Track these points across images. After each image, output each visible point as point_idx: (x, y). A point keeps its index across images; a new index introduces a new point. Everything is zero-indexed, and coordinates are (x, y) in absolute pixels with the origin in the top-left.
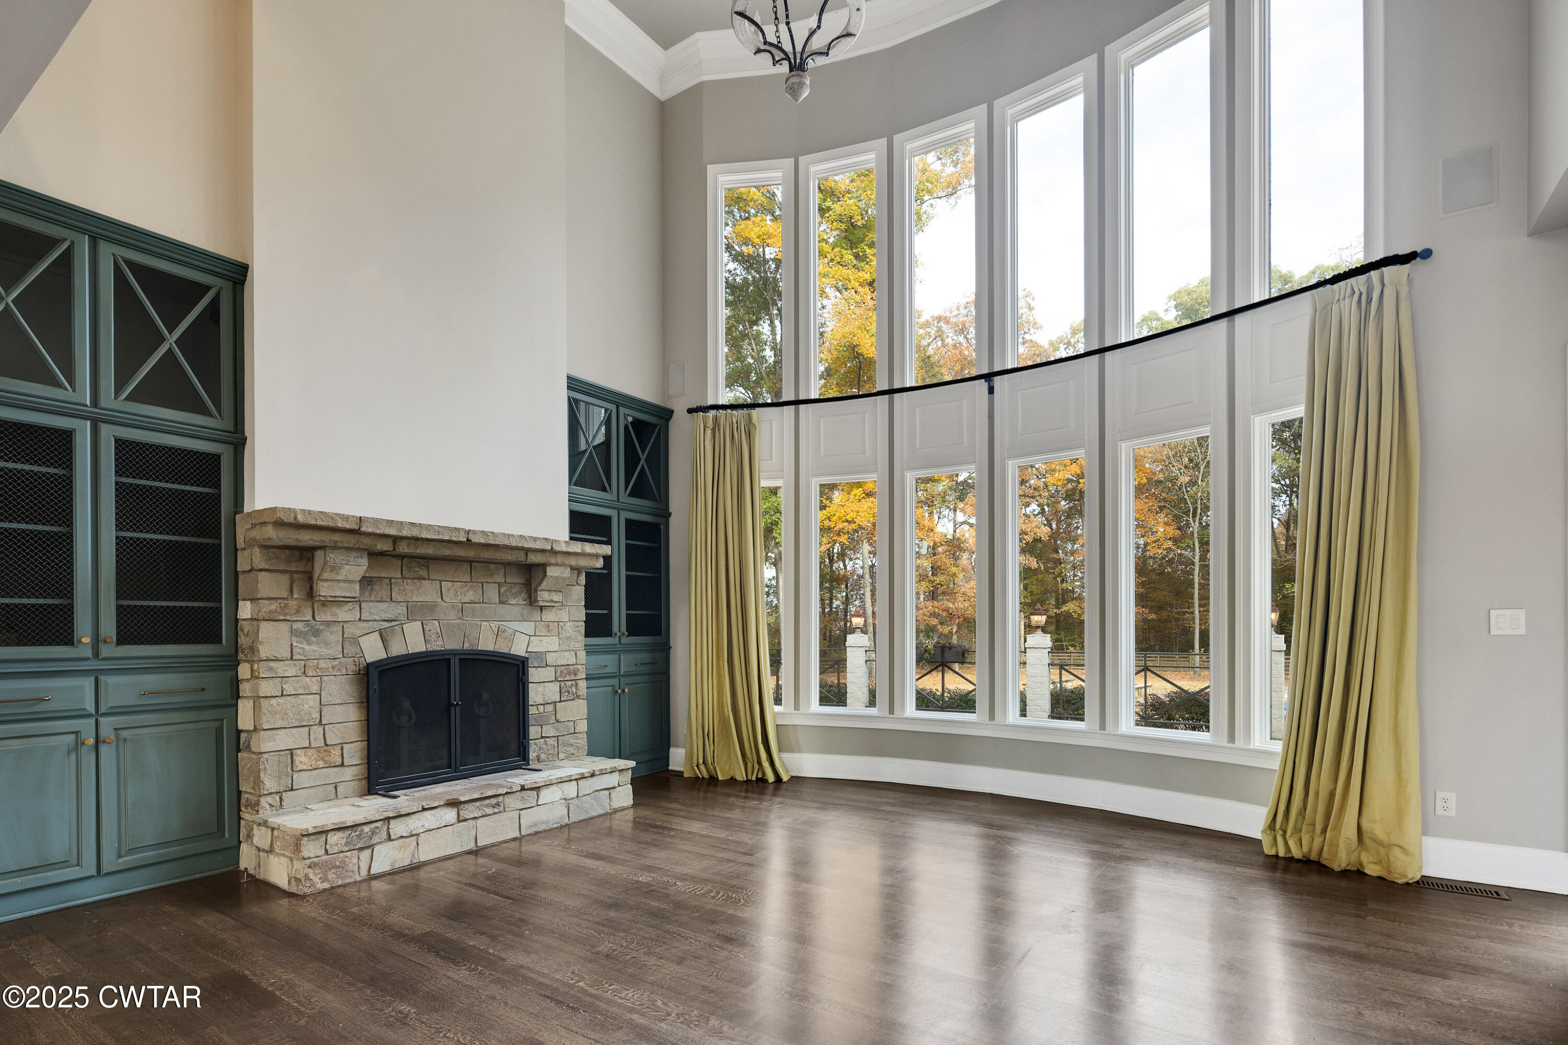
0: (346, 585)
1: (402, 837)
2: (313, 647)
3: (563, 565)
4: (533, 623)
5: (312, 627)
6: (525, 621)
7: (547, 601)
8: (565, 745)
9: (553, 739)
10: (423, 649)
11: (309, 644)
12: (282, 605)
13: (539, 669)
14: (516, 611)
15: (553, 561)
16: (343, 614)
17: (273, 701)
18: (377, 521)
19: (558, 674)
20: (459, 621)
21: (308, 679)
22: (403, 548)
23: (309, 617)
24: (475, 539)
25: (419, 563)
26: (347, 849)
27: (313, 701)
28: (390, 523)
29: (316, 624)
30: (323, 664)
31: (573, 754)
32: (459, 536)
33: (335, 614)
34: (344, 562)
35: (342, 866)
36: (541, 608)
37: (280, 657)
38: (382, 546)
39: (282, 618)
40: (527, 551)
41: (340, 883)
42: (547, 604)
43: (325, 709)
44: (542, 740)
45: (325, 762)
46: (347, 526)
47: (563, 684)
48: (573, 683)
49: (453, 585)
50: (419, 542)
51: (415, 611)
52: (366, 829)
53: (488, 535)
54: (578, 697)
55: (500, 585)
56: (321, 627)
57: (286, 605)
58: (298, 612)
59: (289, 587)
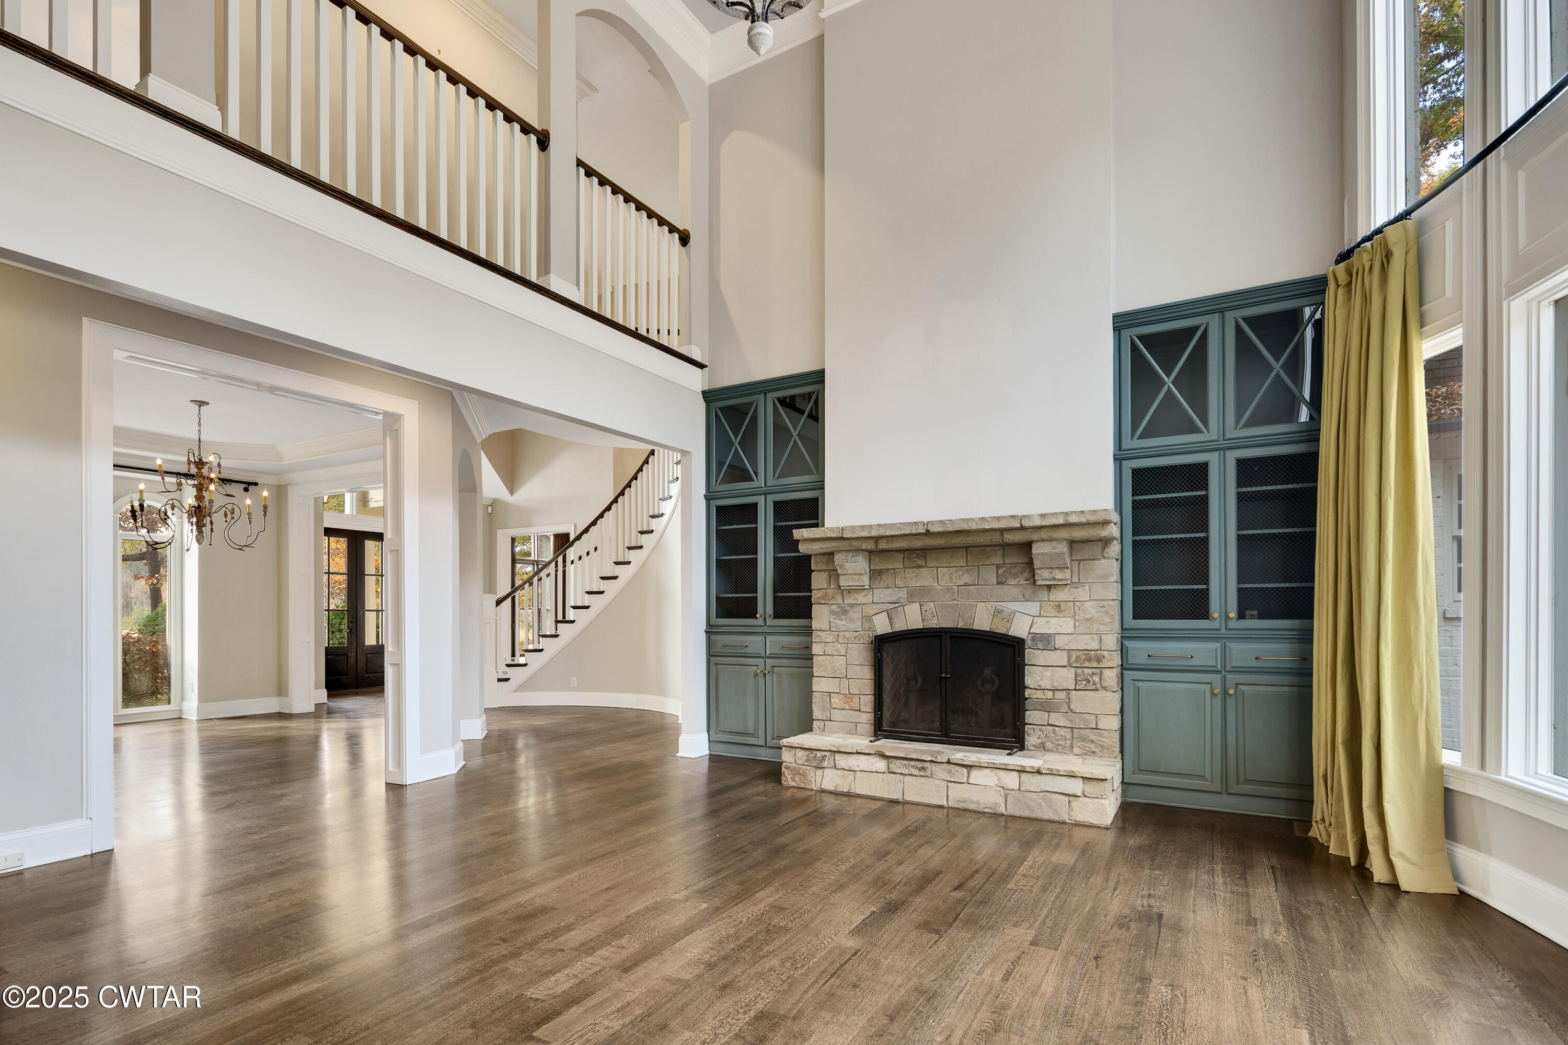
0: (857, 577)
1: (844, 769)
2: (842, 623)
3: (1051, 540)
4: (1038, 604)
5: (842, 608)
6: (1027, 600)
7: (1049, 580)
8: (1083, 739)
9: (1065, 729)
10: (922, 627)
11: (841, 620)
12: (823, 593)
13: (1044, 651)
14: (1015, 591)
15: (1035, 536)
16: (860, 598)
17: (819, 658)
18: (853, 528)
19: (1073, 660)
20: (954, 602)
21: (839, 645)
22: (883, 545)
23: (840, 601)
24: (933, 529)
25: (917, 554)
26: (807, 764)
27: (841, 661)
28: (862, 527)
29: (844, 606)
30: (848, 635)
31: (1094, 752)
32: (918, 529)
33: (856, 599)
34: (845, 561)
35: (804, 775)
36: (1049, 587)
37: (822, 628)
38: (870, 546)
39: (822, 602)
40: (1002, 531)
41: (802, 786)
42: (1051, 583)
43: (849, 667)
44: (1051, 728)
45: (850, 706)
46: (834, 535)
47: (1079, 671)
48: (1098, 671)
49: (949, 570)
50: (895, 539)
51: (915, 595)
52: (819, 754)
53: (946, 524)
54: (1104, 688)
55: (998, 567)
56: (848, 608)
57: (826, 593)
58: (833, 598)
59: (828, 581)
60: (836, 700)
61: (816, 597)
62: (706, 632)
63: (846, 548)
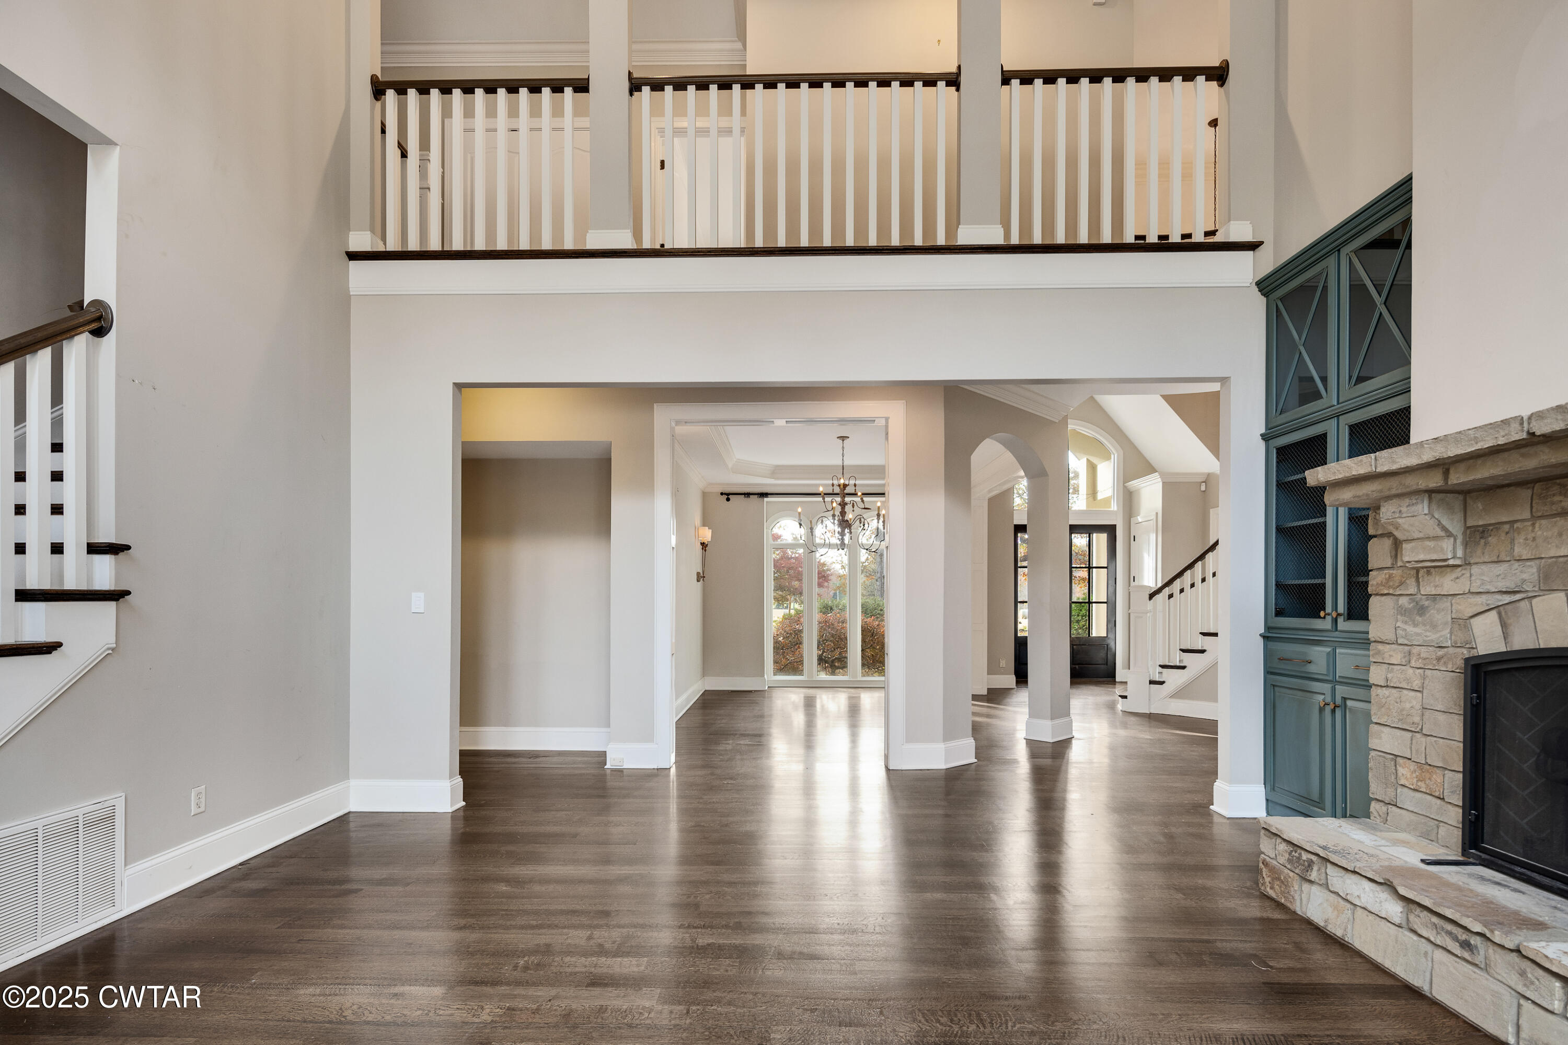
0: (1431, 544)
1: (1338, 895)
2: (1417, 630)
5: (1417, 603)
11: (1415, 625)
12: (1387, 576)
16: (1448, 584)
17: (1380, 691)
21: (1411, 671)
22: (1458, 477)
23: (1413, 590)
24: (1542, 428)
25: (1561, 486)
27: (1413, 700)
29: (1421, 599)
30: (1426, 652)
32: (1509, 433)
33: (1441, 586)
35: (1286, 884)
37: (1384, 638)
38: (1434, 481)
39: (1386, 592)
41: (1285, 902)
43: (1427, 714)
45: (1428, 786)
46: (1362, 472)
50: (1479, 461)
51: (1556, 575)
56: (1427, 603)
57: (1390, 576)
58: (1401, 584)
59: (1394, 553)
60: (1406, 772)
61: (1375, 583)
62: (1264, 637)
63: (1394, 492)
